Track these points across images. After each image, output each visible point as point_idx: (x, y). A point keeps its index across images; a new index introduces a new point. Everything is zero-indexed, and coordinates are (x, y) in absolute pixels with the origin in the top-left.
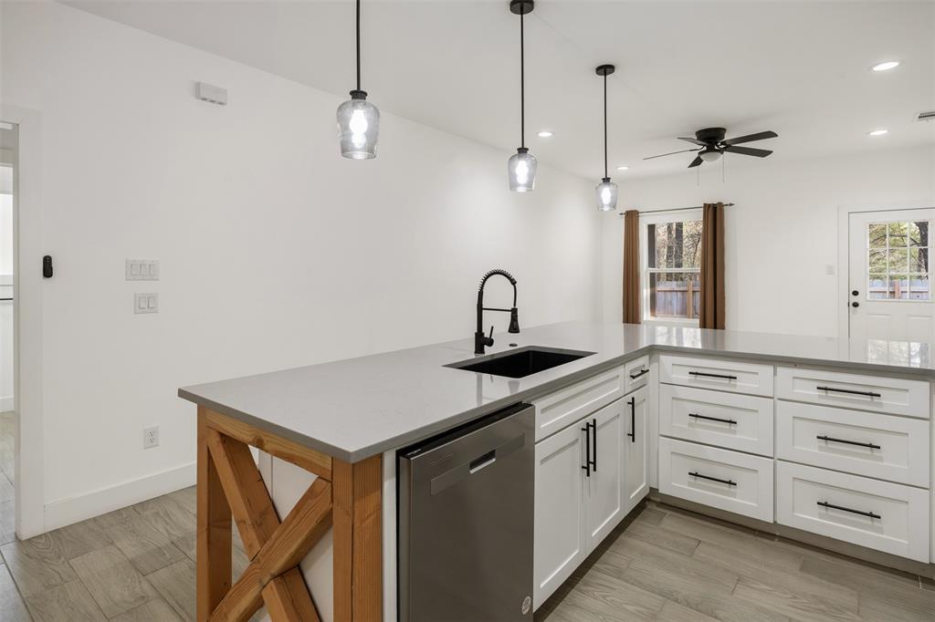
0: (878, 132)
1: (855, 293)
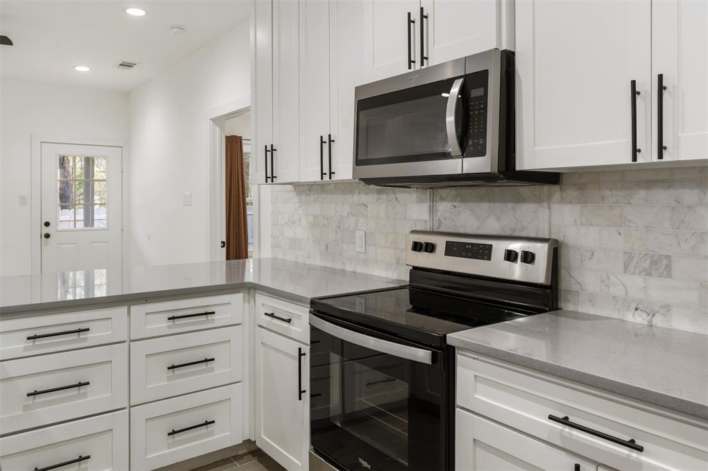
0: (82, 69)
1: (47, 224)
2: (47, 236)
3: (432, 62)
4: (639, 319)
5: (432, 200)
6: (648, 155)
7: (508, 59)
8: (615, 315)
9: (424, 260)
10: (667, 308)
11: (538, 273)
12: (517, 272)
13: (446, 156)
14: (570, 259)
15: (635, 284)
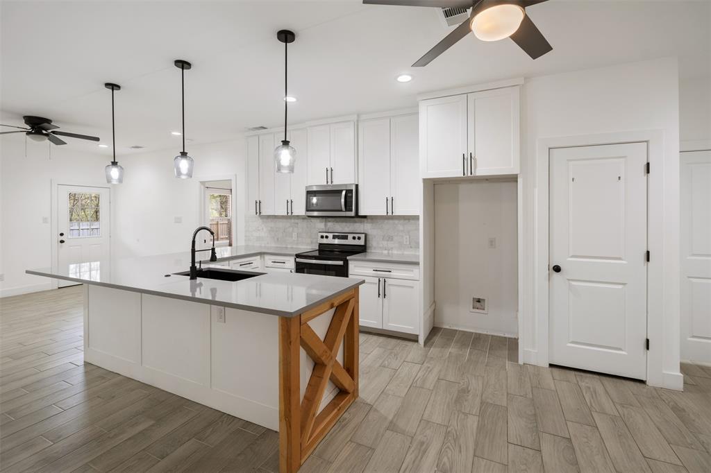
1: (62, 234)
2: (62, 242)
3: (334, 183)
4: (386, 252)
5: (326, 222)
6: (390, 214)
7: (357, 186)
8: (380, 252)
9: (325, 241)
10: (392, 248)
11: (362, 242)
12: (356, 242)
13: (341, 211)
14: (369, 238)
15: (385, 243)
